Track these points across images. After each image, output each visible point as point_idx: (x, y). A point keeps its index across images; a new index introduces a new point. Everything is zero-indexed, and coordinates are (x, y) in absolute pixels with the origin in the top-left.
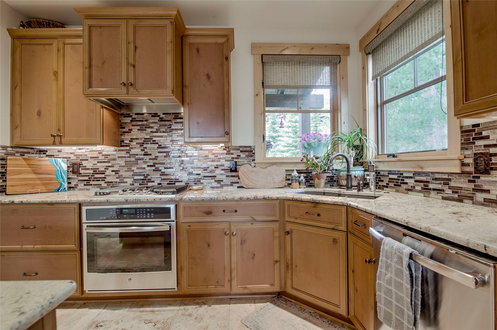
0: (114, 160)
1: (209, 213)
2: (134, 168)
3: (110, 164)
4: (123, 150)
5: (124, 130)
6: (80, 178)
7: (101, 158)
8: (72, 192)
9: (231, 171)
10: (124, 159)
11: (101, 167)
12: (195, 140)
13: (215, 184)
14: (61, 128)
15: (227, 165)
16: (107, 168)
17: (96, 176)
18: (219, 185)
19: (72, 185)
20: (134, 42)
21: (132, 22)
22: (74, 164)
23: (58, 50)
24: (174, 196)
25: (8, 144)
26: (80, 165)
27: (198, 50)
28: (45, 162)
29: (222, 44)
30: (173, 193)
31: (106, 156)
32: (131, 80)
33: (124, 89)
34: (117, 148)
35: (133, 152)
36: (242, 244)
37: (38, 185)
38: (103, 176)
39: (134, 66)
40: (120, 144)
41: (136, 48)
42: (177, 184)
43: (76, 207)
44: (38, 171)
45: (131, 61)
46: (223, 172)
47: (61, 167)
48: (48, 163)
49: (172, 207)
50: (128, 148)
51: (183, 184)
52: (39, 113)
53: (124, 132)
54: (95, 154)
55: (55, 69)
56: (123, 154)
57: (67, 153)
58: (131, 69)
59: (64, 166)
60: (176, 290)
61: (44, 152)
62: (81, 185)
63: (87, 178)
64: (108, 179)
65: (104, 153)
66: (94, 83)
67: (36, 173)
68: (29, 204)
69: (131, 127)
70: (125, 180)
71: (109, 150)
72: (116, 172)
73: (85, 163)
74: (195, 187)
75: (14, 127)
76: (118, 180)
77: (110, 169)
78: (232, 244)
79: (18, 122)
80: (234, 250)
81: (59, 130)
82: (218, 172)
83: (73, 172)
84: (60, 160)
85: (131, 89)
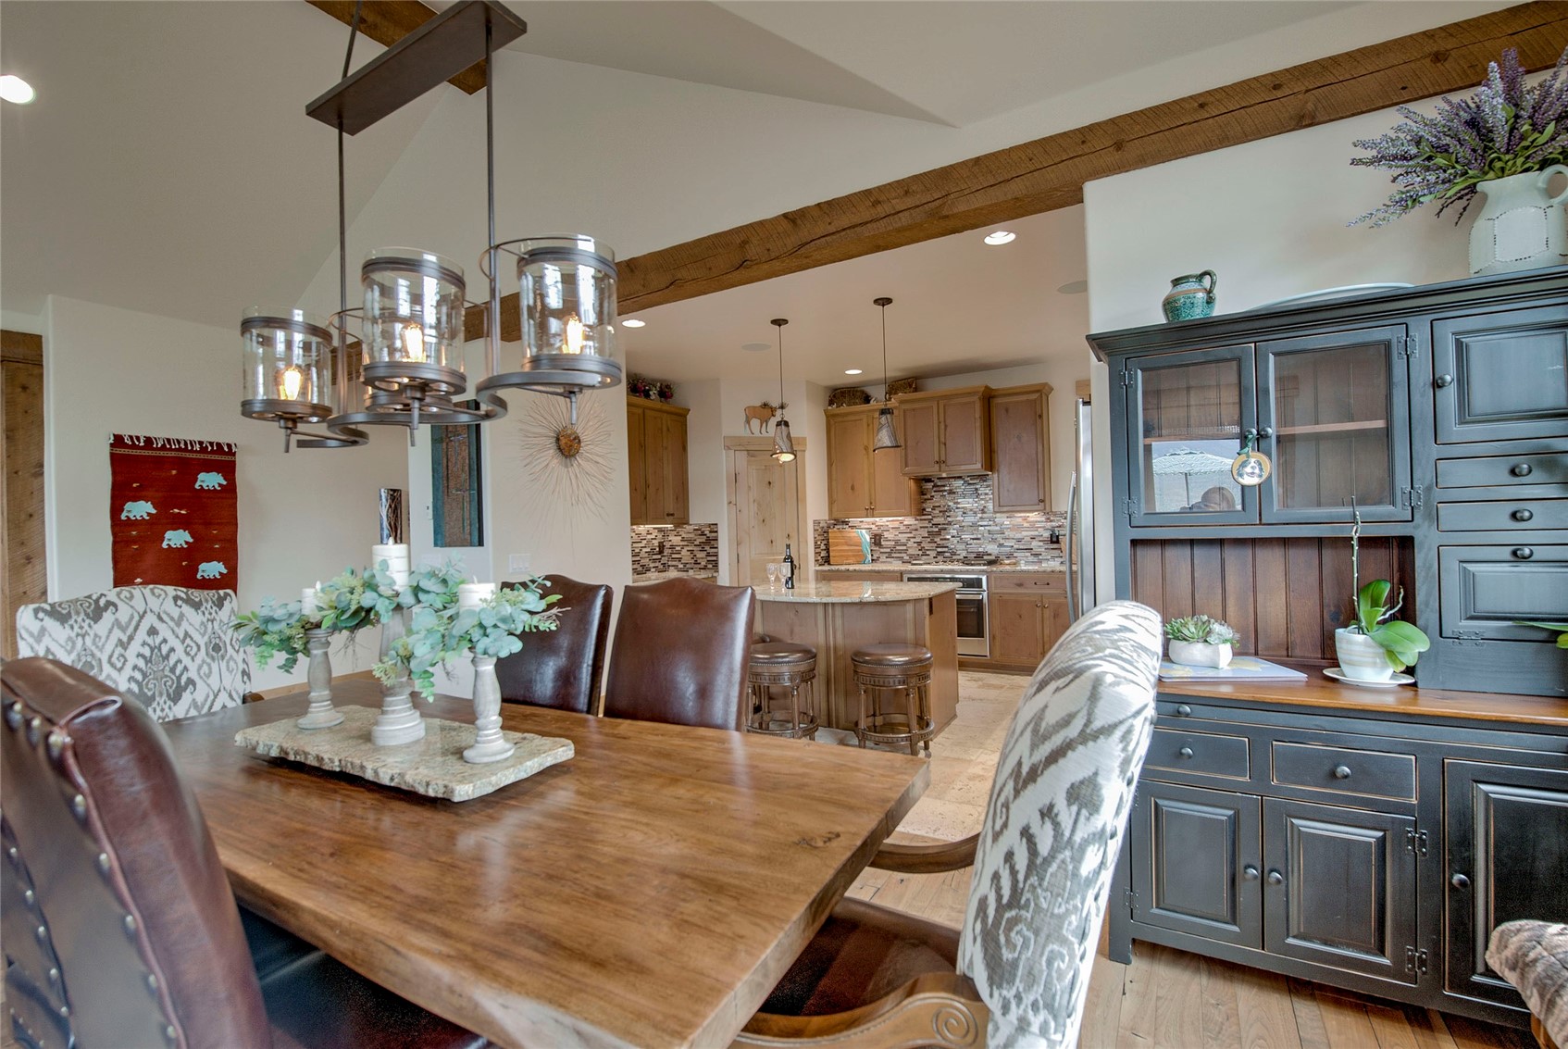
0: (916, 530)
1: (1020, 585)
2: (937, 539)
3: (912, 535)
4: (925, 520)
5: (925, 497)
6: (882, 550)
7: (902, 528)
8: (874, 564)
9: (1052, 542)
10: (926, 529)
11: (903, 538)
12: (1005, 509)
13: (1031, 559)
14: (873, 501)
15: (1047, 534)
16: (909, 539)
17: (898, 548)
18: (1035, 559)
19: (875, 558)
20: (945, 421)
21: (942, 403)
22: (876, 535)
23: (868, 425)
24: (985, 567)
25: (827, 518)
26: (880, 536)
27: (1007, 410)
28: (853, 533)
29: (1035, 400)
30: (984, 565)
31: (908, 526)
32: (943, 458)
33: (937, 467)
34: (918, 518)
35: (935, 521)
36: (1054, 617)
37: (849, 556)
38: (905, 548)
39: (945, 444)
40: (922, 512)
41: (946, 426)
42: (985, 557)
43: (899, 575)
44: (852, 543)
45: (943, 440)
46: (1041, 544)
47: (865, 538)
48: (855, 534)
49: (984, 578)
50: (930, 517)
51: (992, 558)
52: (853, 488)
53: (926, 500)
54: (896, 524)
55: (866, 443)
56: (926, 524)
57: (868, 523)
58: (943, 446)
59: (868, 538)
60: (989, 657)
61: (847, 523)
62: (883, 558)
63: (889, 550)
64: (910, 552)
65: (905, 523)
66: (909, 462)
67: (848, 545)
68: (861, 571)
69: (933, 494)
70: (928, 553)
71: (909, 521)
72: (919, 543)
73: (886, 534)
74: (1007, 562)
75: (831, 502)
76: (920, 553)
77: (912, 540)
78: (1045, 615)
79: (835, 497)
80: (1047, 623)
81: (871, 503)
82: (1035, 544)
83: (875, 544)
84: (864, 531)
85: (943, 465)
